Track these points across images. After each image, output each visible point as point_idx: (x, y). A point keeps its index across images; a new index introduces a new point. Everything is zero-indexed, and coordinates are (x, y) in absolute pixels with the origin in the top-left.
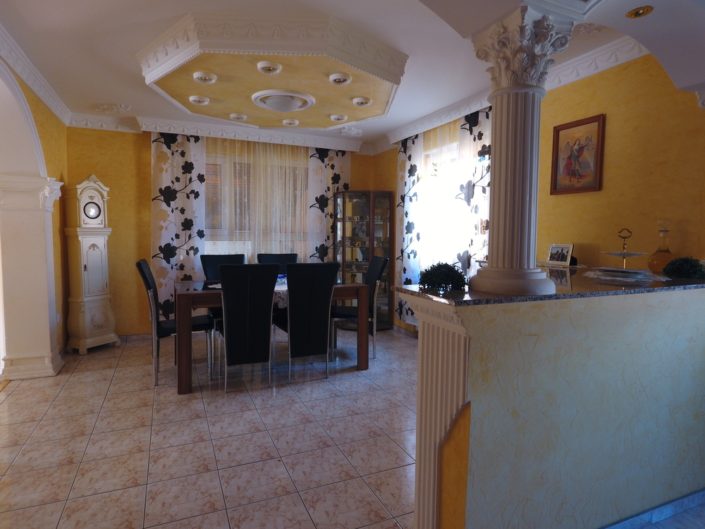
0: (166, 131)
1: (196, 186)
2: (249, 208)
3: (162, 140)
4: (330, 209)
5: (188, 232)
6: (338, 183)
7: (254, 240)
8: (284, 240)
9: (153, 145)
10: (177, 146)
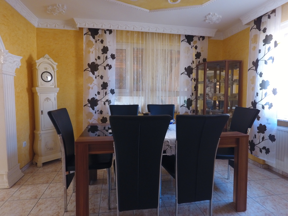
0: (91, 27)
1: (110, 61)
2: (142, 76)
3: (90, 33)
4: (193, 75)
5: (105, 91)
6: (199, 58)
7: (146, 96)
8: (164, 95)
9: (84, 37)
10: (99, 37)
